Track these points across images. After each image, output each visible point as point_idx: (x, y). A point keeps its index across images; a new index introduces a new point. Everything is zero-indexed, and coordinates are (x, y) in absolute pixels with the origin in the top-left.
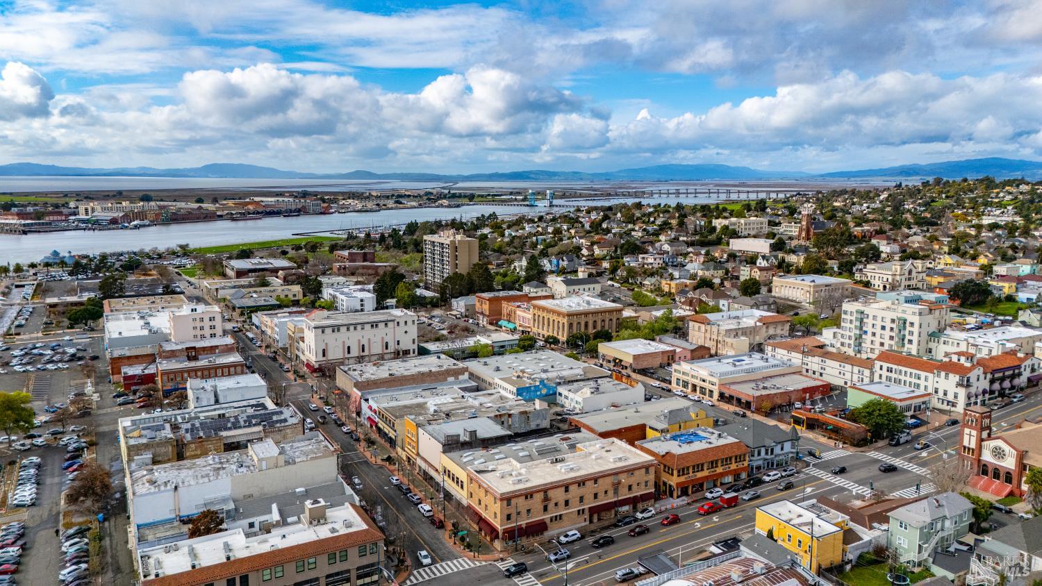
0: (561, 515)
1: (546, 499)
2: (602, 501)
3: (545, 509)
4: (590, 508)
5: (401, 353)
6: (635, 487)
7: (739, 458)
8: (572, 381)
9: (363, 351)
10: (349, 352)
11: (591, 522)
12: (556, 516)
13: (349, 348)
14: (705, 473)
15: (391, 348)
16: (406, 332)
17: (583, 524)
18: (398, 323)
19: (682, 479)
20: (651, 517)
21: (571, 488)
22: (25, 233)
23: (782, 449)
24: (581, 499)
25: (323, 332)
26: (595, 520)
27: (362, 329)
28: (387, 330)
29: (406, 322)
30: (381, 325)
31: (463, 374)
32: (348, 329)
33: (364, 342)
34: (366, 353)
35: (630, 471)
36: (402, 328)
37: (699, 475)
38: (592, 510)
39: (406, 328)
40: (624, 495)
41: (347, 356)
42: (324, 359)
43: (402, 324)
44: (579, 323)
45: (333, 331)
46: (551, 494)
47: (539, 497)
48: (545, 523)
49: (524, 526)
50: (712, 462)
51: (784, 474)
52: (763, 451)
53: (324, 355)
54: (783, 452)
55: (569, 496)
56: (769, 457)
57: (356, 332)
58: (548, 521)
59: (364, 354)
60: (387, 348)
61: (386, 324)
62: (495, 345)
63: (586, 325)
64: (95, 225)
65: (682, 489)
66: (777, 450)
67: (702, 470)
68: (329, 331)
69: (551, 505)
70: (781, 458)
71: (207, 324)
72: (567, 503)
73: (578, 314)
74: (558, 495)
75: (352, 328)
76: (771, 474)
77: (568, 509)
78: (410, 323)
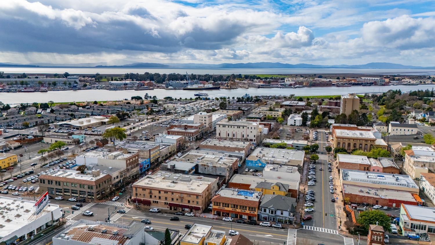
0: (157, 202)
1: (151, 193)
2: (175, 202)
3: (151, 197)
4: (169, 203)
5: (249, 140)
6: (191, 202)
7: (252, 209)
8: (275, 164)
9: (234, 136)
10: (228, 136)
11: (171, 209)
12: (156, 201)
13: (228, 134)
14: (230, 209)
15: (245, 137)
16: (251, 132)
17: (167, 209)
18: (248, 128)
19: (217, 207)
20: (190, 216)
21: (161, 192)
22: (259, 88)
23: (282, 214)
24: (166, 198)
25: (220, 126)
26: (173, 209)
27: (234, 128)
28: (243, 130)
29: (251, 128)
30: (241, 128)
31: (242, 151)
32: (229, 127)
33: (234, 133)
34: (235, 137)
35: (189, 194)
36: (250, 130)
37: (226, 209)
38: (171, 205)
39: (251, 130)
40: (185, 203)
41: (228, 137)
42: (219, 136)
43: (250, 128)
44: (344, 143)
45: (223, 127)
46: (153, 191)
47: (148, 191)
48: (150, 202)
49: (142, 200)
50: (234, 205)
51: (273, 225)
52: (267, 210)
53: (219, 135)
54: (282, 215)
55: (160, 195)
56: (270, 214)
57: (231, 128)
58: (152, 202)
59: (233, 137)
60: (243, 137)
61: (243, 127)
62: (293, 145)
63: (349, 145)
64: (284, 86)
65: (217, 212)
66: (279, 213)
67: (228, 207)
68: (221, 126)
69: (153, 196)
70: (281, 218)
71: (204, 119)
72: (160, 198)
73: (343, 138)
74: (155, 193)
75: (230, 126)
76: (264, 222)
77: (160, 200)
78: (253, 128)
